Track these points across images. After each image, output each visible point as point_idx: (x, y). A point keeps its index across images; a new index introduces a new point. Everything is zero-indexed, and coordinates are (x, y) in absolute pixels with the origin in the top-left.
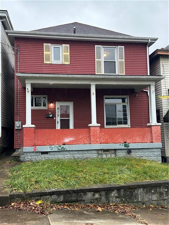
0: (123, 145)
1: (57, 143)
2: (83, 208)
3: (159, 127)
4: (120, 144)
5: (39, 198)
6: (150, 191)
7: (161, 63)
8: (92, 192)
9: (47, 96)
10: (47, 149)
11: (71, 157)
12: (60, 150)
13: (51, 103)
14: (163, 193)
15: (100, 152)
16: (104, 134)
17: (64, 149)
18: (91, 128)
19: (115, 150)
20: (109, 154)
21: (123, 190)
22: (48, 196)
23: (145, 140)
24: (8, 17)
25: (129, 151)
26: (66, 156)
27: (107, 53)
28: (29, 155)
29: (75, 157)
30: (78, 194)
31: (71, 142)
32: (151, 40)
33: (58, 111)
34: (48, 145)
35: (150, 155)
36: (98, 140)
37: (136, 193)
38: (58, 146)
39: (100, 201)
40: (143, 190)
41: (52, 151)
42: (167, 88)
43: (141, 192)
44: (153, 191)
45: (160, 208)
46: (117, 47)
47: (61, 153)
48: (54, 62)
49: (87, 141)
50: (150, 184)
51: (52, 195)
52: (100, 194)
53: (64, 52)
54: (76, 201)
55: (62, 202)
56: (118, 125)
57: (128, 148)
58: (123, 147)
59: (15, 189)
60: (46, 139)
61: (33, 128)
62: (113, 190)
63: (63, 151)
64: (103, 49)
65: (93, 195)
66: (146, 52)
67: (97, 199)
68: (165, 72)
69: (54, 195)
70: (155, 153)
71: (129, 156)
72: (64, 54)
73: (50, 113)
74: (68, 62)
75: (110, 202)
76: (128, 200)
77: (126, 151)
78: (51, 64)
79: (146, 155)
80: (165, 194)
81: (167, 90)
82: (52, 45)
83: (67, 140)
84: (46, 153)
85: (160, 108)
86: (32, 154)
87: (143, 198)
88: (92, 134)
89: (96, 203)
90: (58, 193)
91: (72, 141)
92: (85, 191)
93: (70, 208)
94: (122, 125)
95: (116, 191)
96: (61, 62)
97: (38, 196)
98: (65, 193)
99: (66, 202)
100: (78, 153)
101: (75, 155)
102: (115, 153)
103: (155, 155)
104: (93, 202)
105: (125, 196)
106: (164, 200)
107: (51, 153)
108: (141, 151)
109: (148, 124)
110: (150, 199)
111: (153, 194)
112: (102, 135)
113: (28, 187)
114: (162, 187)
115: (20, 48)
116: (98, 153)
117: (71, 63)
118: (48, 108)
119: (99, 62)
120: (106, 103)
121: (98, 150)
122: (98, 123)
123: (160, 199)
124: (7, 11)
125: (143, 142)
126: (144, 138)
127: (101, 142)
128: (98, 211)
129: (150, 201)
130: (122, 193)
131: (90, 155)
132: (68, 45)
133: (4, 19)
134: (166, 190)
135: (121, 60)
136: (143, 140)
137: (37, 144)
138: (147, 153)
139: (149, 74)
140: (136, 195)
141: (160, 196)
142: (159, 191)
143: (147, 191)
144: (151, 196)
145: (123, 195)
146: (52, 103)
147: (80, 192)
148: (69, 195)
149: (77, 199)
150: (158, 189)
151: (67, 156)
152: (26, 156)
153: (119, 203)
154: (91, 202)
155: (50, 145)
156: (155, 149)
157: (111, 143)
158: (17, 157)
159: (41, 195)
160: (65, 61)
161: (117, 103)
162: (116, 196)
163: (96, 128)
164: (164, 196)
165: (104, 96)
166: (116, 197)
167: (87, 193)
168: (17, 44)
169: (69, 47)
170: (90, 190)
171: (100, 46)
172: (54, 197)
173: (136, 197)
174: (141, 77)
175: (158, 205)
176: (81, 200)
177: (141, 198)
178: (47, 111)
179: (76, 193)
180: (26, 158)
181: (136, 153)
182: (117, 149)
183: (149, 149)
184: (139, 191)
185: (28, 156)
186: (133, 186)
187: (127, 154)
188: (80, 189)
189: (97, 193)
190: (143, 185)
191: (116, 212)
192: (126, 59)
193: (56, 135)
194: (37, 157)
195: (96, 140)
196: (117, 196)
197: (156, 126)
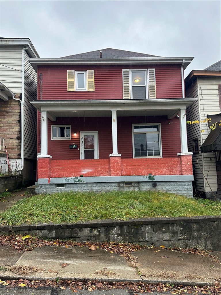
0: (148, 177)
1: (74, 174)
2: (76, 245)
3: (190, 157)
4: (144, 176)
5: (27, 232)
6: (160, 229)
7: (198, 86)
8: (89, 228)
9: (70, 125)
10: (63, 181)
11: (89, 190)
12: (77, 182)
13: (74, 133)
14: (177, 232)
15: (122, 185)
16: (125, 165)
17: (81, 181)
18: (112, 159)
19: (139, 182)
20: (131, 188)
21: (126, 227)
22: (38, 231)
23: (174, 171)
24: (32, 45)
25: (155, 184)
26: (83, 188)
27: (139, 78)
28: (44, 187)
29: (94, 190)
30: (72, 229)
31: (89, 173)
32: (185, 60)
33: (82, 141)
34: (65, 177)
35: (180, 189)
36: (118, 171)
37: (143, 230)
38: (74, 178)
39: (99, 238)
40: (151, 227)
41: (68, 183)
42: (205, 113)
43: (148, 230)
44: (164, 230)
45: (172, 250)
46: (147, 70)
47: (78, 185)
48: (78, 89)
49: (107, 172)
50: (160, 221)
51: (42, 230)
52: (99, 230)
53: (89, 78)
54: (70, 238)
55: (53, 238)
56: (148, 156)
57: (153, 181)
58: (148, 180)
59: (5, 221)
60: (62, 170)
61: (48, 158)
62: (115, 227)
63: (80, 183)
64: (131, 73)
65: (90, 231)
66: (180, 74)
67: (94, 236)
68: (203, 96)
69: (45, 229)
70: (185, 187)
71: (154, 189)
72: (89, 80)
73: (74, 143)
74: (93, 89)
75: (111, 240)
76: (133, 239)
77: (151, 184)
78: (75, 92)
79: (174, 189)
80: (180, 233)
81: (206, 116)
82: (76, 71)
83: (84, 172)
84: (63, 185)
85: (199, 137)
86: (47, 186)
87: (152, 237)
88: (112, 165)
89: (94, 241)
90: (50, 228)
91: (91, 172)
92: (81, 227)
93: (59, 245)
94: (154, 156)
95: (118, 227)
96: (85, 89)
97: (27, 230)
98: (57, 228)
99: (59, 239)
100: (97, 186)
101: (93, 188)
102: (138, 186)
103: (185, 189)
104: (90, 239)
105: (129, 234)
106: (179, 240)
107: (68, 186)
108: (168, 184)
109: (178, 154)
110: (160, 238)
111: (164, 233)
112: (124, 166)
113: (19, 220)
114: (175, 224)
115: (44, 76)
116: (119, 186)
117: (96, 89)
118: (71, 139)
119: (127, 88)
120: (134, 131)
121: (119, 182)
122: (119, 152)
123: (174, 239)
124: (29, 39)
125: (172, 174)
126: (172, 169)
127: (122, 174)
128: (90, 250)
129: (161, 241)
130: (125, 230)
131: (110, 188)
132: (93, 71)
133: (27, 47)
134: (181, 229)
135: (151, 84)
136: (171, 172)
137: (53, 176)
138: (176, 187)
139: (184, 97)
140: (142, 233)
141: (173, 236)
142: (172, 230)
143: (156, 229)
144: (161, 235)
145: (127, 232)
146: (76, 133)
147: (75, 227)
148: (62, 230)
149: (71, 235)
150: (170, 227)
151: (85, 189)
152: (41, 188)
153: (121, 241)
154: (88, 240)
155: (67, 177)
156: (185, 182)
157: (134, 175)
158: (33, 190)
159: (30, 229)
160: (89, 88)
161: (147, 131)
162: (118, 233)
163: (117, 159)
164: (179, 236)
165: (132, 124)
166: (118, 235)
167: (83, 229)
168: (41, 72)
169: (94, 73)
170: (87, 226)
171: (128, 70)
172: (45, 232)
173: (143, 235)
174: (168, 100)
175: (170, 246)
176: (75, 237)
177: (148, 237)
178: (70, 142)
179: (70, 228)
180: (41, 190)
181: (163, 187)
182: (140, 182)
183: (178, 182)
184: (147, 229)
185: (43, 189)
186: (138, 222)
187: (152, 187)
188: (74, 224)
189: (95, 229)
190: (152, 221)
191: (111, 252)
192: (157, 82)
193: (73, 166)
194: (52, 189)
195: (116, 172)
196: (120, 233)
197: (187, 156)
